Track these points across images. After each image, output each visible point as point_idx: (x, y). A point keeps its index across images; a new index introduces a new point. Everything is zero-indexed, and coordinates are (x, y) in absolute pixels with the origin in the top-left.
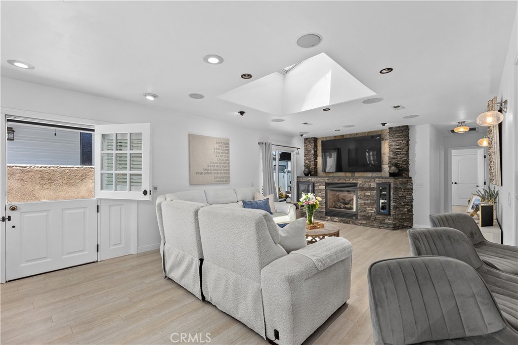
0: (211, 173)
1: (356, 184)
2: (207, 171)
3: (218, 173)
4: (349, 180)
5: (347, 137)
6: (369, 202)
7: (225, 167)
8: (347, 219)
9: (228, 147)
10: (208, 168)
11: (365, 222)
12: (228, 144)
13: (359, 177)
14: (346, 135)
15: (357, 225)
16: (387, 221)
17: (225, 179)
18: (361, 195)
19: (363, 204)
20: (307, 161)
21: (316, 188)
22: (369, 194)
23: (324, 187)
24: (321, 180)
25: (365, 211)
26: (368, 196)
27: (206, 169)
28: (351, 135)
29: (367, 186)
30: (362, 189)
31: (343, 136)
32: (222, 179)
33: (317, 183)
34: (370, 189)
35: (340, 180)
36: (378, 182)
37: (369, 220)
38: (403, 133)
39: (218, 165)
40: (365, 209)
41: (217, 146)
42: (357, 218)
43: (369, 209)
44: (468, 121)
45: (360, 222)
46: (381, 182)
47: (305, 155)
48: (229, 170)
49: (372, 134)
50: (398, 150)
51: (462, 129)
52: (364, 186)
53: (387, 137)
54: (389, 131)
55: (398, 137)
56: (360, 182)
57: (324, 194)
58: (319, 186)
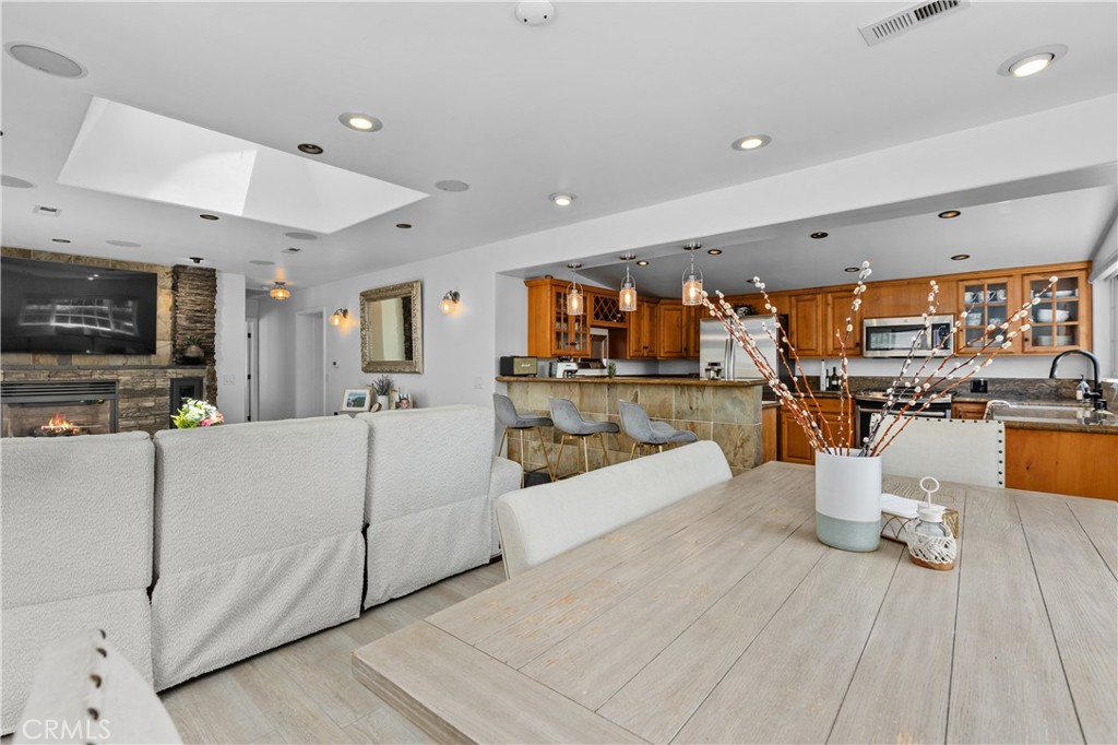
1: (113, 383)
4: (91, 376)
6: (151, 421)
13: (120, 367)
18: (128, 408)
22: (149, 404)
26: (146, 409)
29: (147, 386)
30: (133, 394)
34: (154, 392)
36: (174, 376)
38: (206, 279)
46: (180, 376)
49: (125, 267)
50: (198, 314)
51: (280, 294)
52: (139, 388)
53: (165, 282)
54: (177, 271)
55: (198, 289)
56: (124, 378)
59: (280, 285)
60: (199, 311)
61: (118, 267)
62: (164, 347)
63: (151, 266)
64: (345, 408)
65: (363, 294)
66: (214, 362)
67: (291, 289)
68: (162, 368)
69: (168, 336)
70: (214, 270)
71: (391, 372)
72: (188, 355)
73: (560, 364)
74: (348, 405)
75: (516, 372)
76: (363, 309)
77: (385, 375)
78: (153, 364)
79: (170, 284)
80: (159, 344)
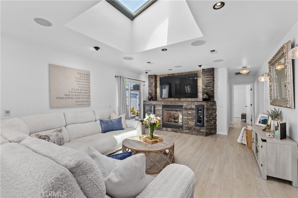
0: (73, 98)
1: (182, 106)
2: (68, 97)
3: (79, 98)
4: (178, 103)
5: (176, 75)
6: (190, 118)
7: (86, 93)
8: (176, 130)
9: (89, 78)
10: (69, 94)
11: (188, 131)
12: (89, 75)
13: (184, 101)
14: (175, 73)
15: (183, 133)
16: (202, 130)
17: (86, 103)
18: (185, 113)
19: (187, 119)
20: (150, 91)
21: (156, 109)
22: (190, 112)
23: (161, 108)
24: (160, 103)
25: (188, 124)
26: (189, 114)
27: (67, 95)
28: (178, 73)
29: (189, 107)
30: (186, 109)
31: (173, 74)
32: (83, 103)
33: (157, 105)
34: (191, 109)
35: (171, 103)
36: (196, 104)
37: (190, 129)
38: (211, 72)
39: (79, 91)
40: (188, 123)
41: (78, 76)
42: (183, 129)
43: (190, 122)
44: (248, 67)
45: (185, 131)
46: (198, 104)
47: (149, 86)
48: (89, 96)
49: (191, 73)
50: (208, 84)
51: (245, 72)
53: (201, 75)
54: (203, 71)
55: (208, 75)
56: (184, 104)
57: (162, 113)
58: (158, 107)
59: (245, 68)
60: (207, 83)
61: (190, 73)
64: (257, 123)
65: (269, 62)
68: (193, 102)
70: (214, 68)
80: (199, 94)
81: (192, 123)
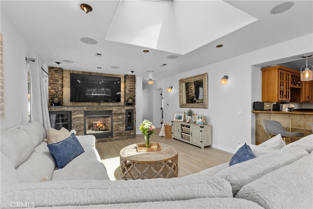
1: (111, 111)
4: (106, 109)
5: (94, 74)
6: (121, 123)
8: (105, 139)
11: (118, 138)
13: (113, 106)
14: (94, 73)
15: (113, 141)
16: (131, 134)
18: (115, 119)
19: (117, 125)
21: (72, 117)
22: (120, 117)
23: (83, 115)
24: (80, 109)
25: (118, 130)
26: (120, 119)
30: (116, 114)
33: (74, 111)
34: (121, 114)
36: (126, 109)
37: (120, 135)
40: (118, 128)
42: (112, 136)
43: (121, 128)
45: (115, 138)
46: (128, 109)
49: (113, 76)
50: (131, 89)
51: (151, 83)
52: (118, 113)
53: (123, 80)
54: (126, 76)
55: (131, 82)
56: (114, 109)
57: (83, 122)
58: (76, 114)
59: (150, 80)
60: (131, 88)
61: (111, 76)
62: (122, 100)
63: (119, 75)
64: (175, 120)
65: (180, 81)
66: (135, 104)
67: (154, 81)
68: (123, 106)
69: (123, 97)
70: (135, 76)
71: (193, 108)
72: (129, 102)
73: (284, 105)
74: (176, 119)
75: (265, 109)
76: (180, 86)
77: (190, 109)
78: (120, 105)
79: (124, 81)
80: (122, 99)
81: (122, 128)
